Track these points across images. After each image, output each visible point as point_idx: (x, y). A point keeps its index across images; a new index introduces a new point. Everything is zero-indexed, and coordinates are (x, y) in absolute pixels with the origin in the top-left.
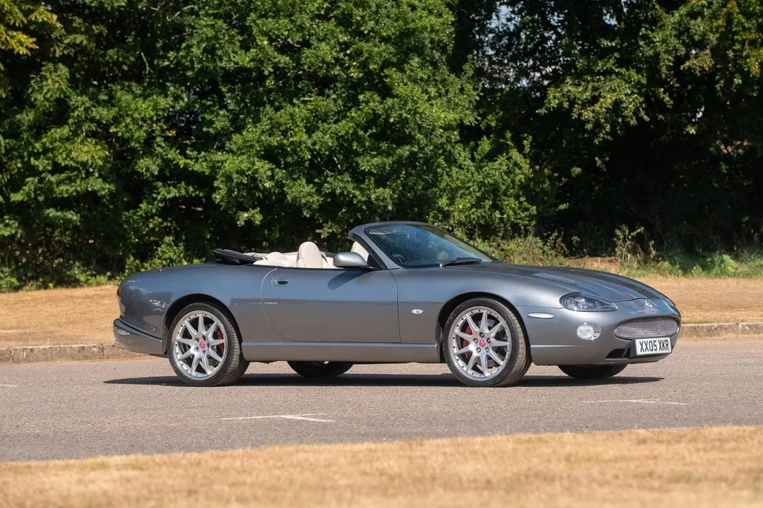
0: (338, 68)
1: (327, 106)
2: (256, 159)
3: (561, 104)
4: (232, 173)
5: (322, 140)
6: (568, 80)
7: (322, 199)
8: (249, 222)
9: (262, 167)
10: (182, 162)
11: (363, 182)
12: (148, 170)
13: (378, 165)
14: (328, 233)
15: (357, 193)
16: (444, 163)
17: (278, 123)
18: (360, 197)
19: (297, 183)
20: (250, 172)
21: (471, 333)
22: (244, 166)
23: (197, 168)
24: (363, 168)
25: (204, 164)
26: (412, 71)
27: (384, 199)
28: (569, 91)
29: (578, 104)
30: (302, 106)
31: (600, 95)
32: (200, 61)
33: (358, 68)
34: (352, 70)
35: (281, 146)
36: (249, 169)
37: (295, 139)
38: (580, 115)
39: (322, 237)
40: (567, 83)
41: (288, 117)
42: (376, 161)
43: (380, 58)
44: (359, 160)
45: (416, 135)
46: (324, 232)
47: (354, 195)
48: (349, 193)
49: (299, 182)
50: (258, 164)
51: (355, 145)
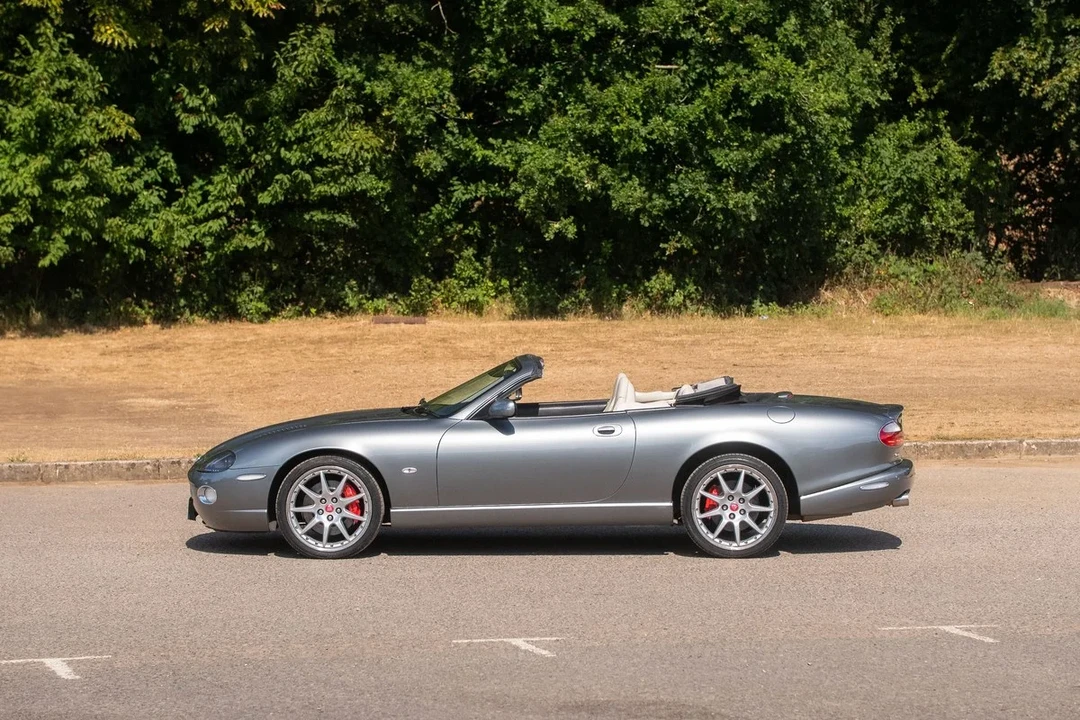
0: (692, 29)
1: (670, 81)
2: (570, 153)
3: (1009, 75)
4: (533, 173)
5: (661, 128)
6: (1022, 42)
7: (670, 203)
8: (559, 235)
9: (576, 165)
10: (480, 153)
11: (720, 182)
12: (427, 165)
13: (737, 161)
14: (676, 248)
15: (712, 197)
16: (837, 156)
17: (602, 105)
18: (715, 203)
19: (626, 185)
20: (560, 171)
22: (549, 164)
23: (498, 161)
24: (719, 165)
25: (508, 157)
26: (786, 36)
27: (745, 207)
28: (1020, 58)
29: (1030, 77)
30: (637, 82)
31: (1064, 64)
32: (501, 23)
33: (716, 29)
34: (709, 32)
35: (606, 134)
36: (560, 166)
37: (622, 127)
38: (1032, 91)
39: (668, 253)
40: (1020, 46)
41: (616, 98)
42: (735, 155)
43: (745, 18)
44: (714, 153)
45: (789, 122)
46: (670, 247)
47: (709, 198)
48: (701, 197)
49: (630, 182)
50: (571, 161)
51: (710, 134)
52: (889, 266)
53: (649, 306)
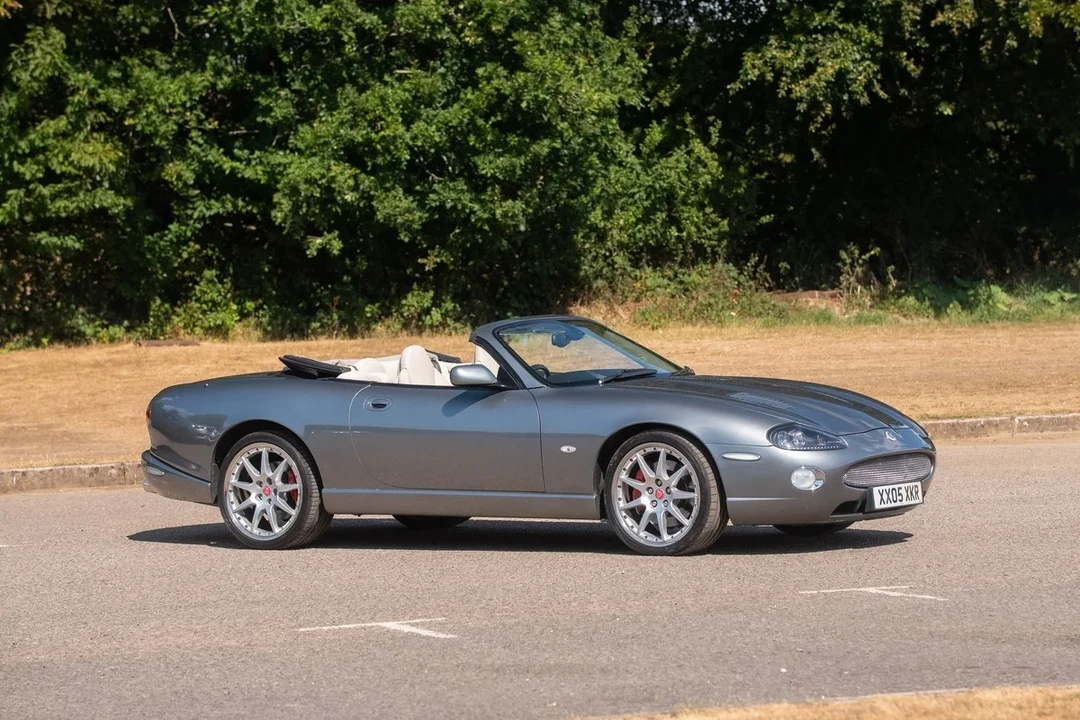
0: (447, 29)
1: (432, 84)
2: (332, 162)
3: (762, 75)
4: (298, 183)
5: (426, 134)
6: (773, 41)
7: (427, 215)
8: (323, 251)
9: (341, 173)
10: (227, 165)
11: (483, 190)
12: (179, 177)
13: (504, 168)
14: (436, 263)
15: (476, 207)
16: (597, 162)
17: (362, 110)
18: (480, 213)
19: (390, 195)
20: (324, 181)
21: (643, 480)
22: (315, 173)
23: (249, 173)
24: (484, 172)
25: (259, 168)
26: (552, 33)
27: (514, 216)
28: (774, 57)
29: (786, 76)
30: (397, 85)
31: (817, 63)
32: (252, 23)
33: (475, 29)
34: (467, 32)
35: (369, 142)
36: (323, 176)
37: (387, 132)
38: (789, 91)
39: (427, 268)
40: (771, 45)
41: (377, 101)
42: (502, 161)
43: (507, 14)
44: (478, 160)
45: (557, 124)
46: (429, 263)
47: (471, 209)
48: (464, 206)
49: (394, 192)
50: (336, 169)
51: (472, 140)
52: (646, 278)
53: (405, 326)
